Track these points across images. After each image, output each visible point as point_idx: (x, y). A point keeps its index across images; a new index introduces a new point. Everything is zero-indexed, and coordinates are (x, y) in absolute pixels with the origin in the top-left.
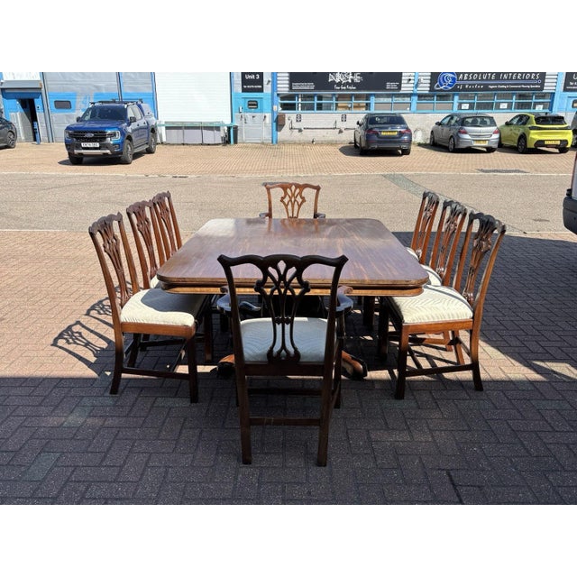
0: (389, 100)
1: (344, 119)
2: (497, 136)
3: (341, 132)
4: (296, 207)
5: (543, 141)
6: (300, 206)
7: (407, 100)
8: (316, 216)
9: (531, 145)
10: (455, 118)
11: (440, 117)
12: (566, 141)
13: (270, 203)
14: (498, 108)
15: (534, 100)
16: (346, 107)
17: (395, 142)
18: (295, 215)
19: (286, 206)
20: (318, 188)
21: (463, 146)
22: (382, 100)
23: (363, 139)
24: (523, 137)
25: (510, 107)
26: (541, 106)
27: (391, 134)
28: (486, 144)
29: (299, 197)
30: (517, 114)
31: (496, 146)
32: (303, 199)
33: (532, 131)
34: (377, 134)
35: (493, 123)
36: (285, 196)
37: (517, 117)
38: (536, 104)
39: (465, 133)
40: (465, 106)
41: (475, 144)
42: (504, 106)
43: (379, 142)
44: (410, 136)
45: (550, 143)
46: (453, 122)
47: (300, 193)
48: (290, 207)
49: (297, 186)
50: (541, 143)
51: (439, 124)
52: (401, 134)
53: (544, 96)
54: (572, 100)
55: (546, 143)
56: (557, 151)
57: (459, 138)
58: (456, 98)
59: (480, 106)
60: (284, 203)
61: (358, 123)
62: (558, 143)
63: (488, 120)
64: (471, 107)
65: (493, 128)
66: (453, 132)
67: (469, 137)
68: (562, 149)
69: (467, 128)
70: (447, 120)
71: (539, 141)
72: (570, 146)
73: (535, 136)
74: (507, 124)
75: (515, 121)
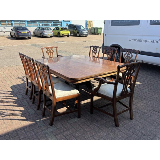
0: (18, 22)
1: (5, 28)
2: (52, 33)
3: (4, 32)
4: (51, 54)
5: (64, 34)
7: (24, 22)
8: (58, 56)
9: (61, 35)
10: (40, 28)
11: (36, 28)
12: (69, 34)
13: (43, 53)
14: (49, 25)
15: (57, 24)
16: (4, 25)
17: (27, 35)
18: (52, 56)
19: (48, 54)
20: (57, 48)
21: (45, 36)
22: (16, 22)
23: (16, 34)
24: (59, 33)
25: (52, 25)
26: (59, 25)
27: (25, 33)
28: (50, 35)
30: (55, 27)
31: (53, 36)
32: (53, 51)
33: (61, 32)
34: (21, 33)
35: (51, 29)
36: (47, 51)
37: (56, 28)
38: (58, 24)
39: (45, 32)
40: (41, 25)
41: (48, 35)
42: (50, 25)
43: (22, 35)
44: (31, 33)
45: (66, 34)
46: (40, 29)
47: (52, 50)
48: (49, 54)
49: (50, 48)
50: (63, 35)
51: (36, 30)
52: (28, 33)
53: (59, 23)
54: (66, 24)
55: (65, 34)
56: (67, 36)
57: (43, 34)
58: (38, 22)
59: (45, 25)
60: (47, 53)
61: (12, 30)
62: (67, 34)
63: (49, 29)
64: (42, 25)
65: (52, 31)
66: (41, 32)
67: (46, 33)
68: (68, 36)
69: (45, 31)
70: (38, 29)
71: (63, 34)
72: (69, 35)
73: (62, 33)
74: (54, 30)
75: (56, 29)
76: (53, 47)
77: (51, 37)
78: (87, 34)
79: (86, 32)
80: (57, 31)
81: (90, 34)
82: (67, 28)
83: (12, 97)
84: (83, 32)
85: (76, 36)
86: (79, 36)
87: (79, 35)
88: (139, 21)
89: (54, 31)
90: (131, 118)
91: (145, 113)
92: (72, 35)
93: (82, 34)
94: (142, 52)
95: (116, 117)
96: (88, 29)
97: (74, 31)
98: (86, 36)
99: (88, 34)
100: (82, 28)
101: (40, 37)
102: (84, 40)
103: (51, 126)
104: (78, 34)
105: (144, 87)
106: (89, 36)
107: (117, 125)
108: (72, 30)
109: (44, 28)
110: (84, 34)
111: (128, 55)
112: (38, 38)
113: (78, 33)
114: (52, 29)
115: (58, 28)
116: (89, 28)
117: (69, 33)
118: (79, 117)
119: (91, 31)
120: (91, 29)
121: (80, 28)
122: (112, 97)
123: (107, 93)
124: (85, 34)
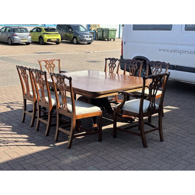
2: (30, 37)
5: (50, 39)
6: (53, 68)
8: (60, 72)
9: (45, 41)
10: (8, 29)
12: (59, 39)
13: (41, 68)
21: (16, 42)
24: (41, 37)
28: (26, 41)
29: (52, 64)
31: (30, 42)
32: (54, 65)
33: (45, 35)
35: (27, 31)
36: (47, 65)
37: (35, 28)
39: (16, 36)
41: (22, 41)
46: (7, 31)
47: (52, 63)
49: (50, 61)
55: (52, 40)
56: (55, 43)
57: (13, 38)
60: (47, 68)
62: (56, 40)
63: (24, 29)
65: (28, 34)
66: (9, 35)
67: (18, 38)
68: (57, 43)
69: (17, 34)
70: (3, 30)
71: (48, 39)
72: (60, 41)
73: (46, 37)
74: (31, 31)
75: (35, 30)
76: (54, 60)
77: (28, 44)
78: (90, 39)
79: (88, 36)
80: (38, 35)
81: (95, 40)
82: (55, 29)
83: (4, 125)
84: (84, 37)
85: (72, 43)
86: (78, 43)
87: (77, 41)
88: (172, 25)
89: (32, 34)
90: (162, 140)
91: (178, 136)
92: (64, 40)
93: (82, 40)
94: (177, 66)
95: (143, 136)
96: (92, 31)
97: (68, 34)
98: (89, 43)
99: (92, 41)
100: (82, 29)
101: (6, 44)
102: (87, 50)
103: (69, 149)
104: (75, 40)
105: (180, 112)
106: (95, 43)
107: (145, 146)
108: (64, 33)
109: (14, 29)
110: (86, 41)
111: (157, 70)
112: (3, 46)
113: (74, 37)
114: (29, 31)
115: (39, 30)
116: (93, 29)
117: (59, 37)
118: (100, 140)
119: (97, 35)
120: (97, 31)
121: (79, 30)
122: (138, 112)
123: (133, 109)
124: (87, 39)
